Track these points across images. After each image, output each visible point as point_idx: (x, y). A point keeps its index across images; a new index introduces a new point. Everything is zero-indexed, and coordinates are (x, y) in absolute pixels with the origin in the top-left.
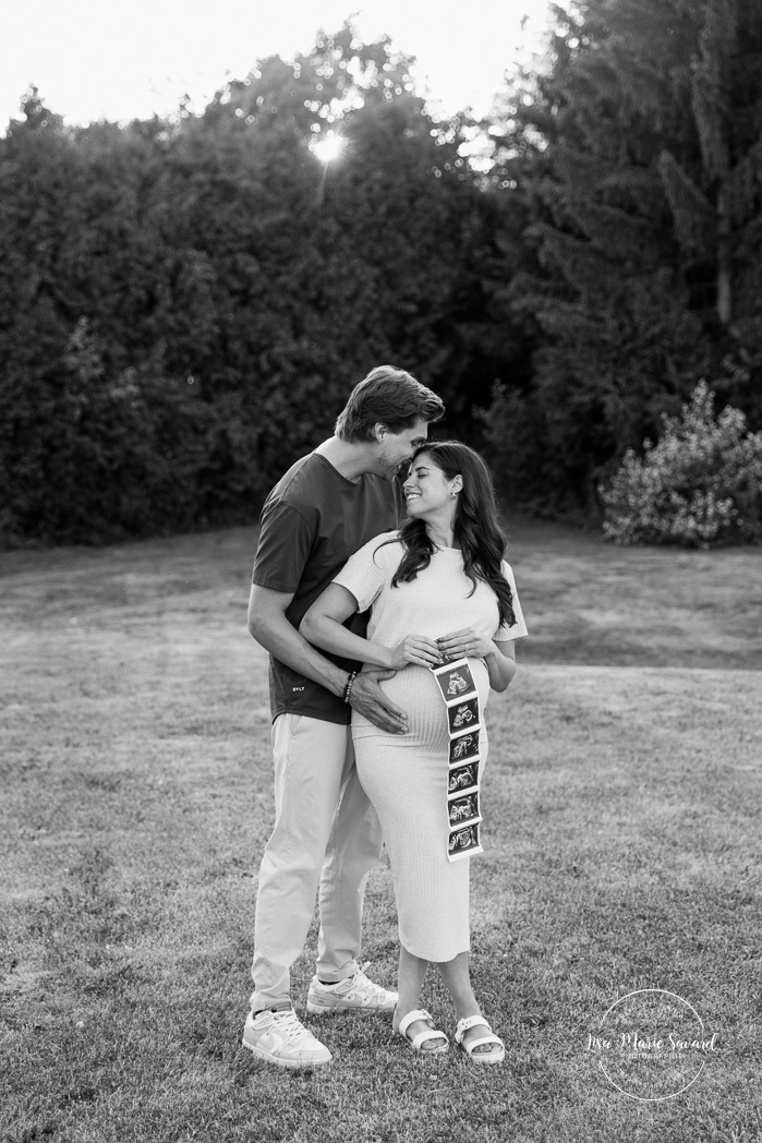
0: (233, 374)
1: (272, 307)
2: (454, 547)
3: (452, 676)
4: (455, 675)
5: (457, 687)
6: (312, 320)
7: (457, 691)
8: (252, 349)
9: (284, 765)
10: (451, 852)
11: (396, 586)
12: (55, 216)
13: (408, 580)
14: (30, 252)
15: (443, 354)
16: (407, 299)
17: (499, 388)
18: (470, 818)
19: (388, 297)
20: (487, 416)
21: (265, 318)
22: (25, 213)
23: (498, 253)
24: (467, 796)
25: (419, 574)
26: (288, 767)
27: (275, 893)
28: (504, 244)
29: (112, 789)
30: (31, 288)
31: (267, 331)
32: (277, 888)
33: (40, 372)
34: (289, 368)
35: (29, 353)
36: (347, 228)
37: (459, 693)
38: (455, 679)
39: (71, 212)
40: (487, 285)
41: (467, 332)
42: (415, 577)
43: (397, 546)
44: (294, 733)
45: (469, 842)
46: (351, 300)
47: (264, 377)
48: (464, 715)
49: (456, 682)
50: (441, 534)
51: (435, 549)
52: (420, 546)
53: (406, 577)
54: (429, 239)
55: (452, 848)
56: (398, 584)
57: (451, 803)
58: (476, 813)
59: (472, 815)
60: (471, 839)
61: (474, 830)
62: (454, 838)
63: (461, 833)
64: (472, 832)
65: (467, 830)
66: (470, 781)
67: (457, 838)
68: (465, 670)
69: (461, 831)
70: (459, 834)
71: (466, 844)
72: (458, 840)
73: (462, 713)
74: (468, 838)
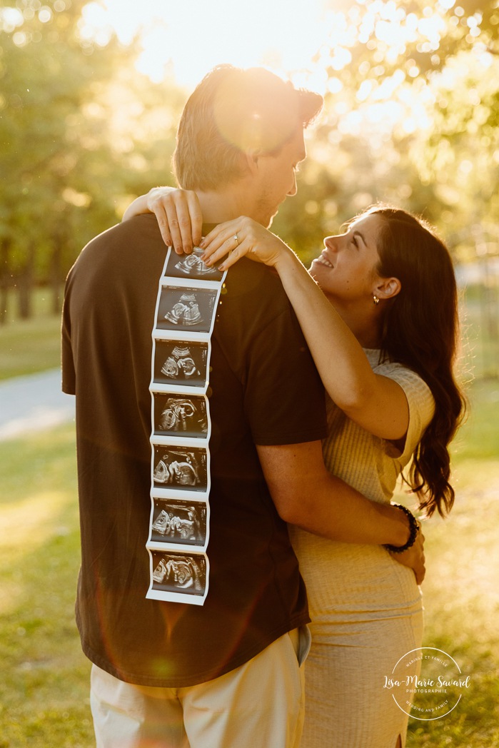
3: (184, 297)
4: (191, 298)
5: (182, 315)
7: (180, 321)
24: (189, 504)
37: (181, 325)
38: (186, 303)
45: (190, 583)
48: (181, 363)
49: (186, 308)
55: (159, 579)
58: (201, 539)
59: (193, 538)
60: (194, 580)
61: (199, 566)
62: (161, 563)
63: (175, 560)
64: (195, 568)
65: (185, 561)
66: (193, 481)
67: (168, 566)
68: (210, 297)
69: (173, 556)
70: (171, 559)
71: (184, 583)
72: (169, 570)
73: (180, 358)
74: (189, 575)
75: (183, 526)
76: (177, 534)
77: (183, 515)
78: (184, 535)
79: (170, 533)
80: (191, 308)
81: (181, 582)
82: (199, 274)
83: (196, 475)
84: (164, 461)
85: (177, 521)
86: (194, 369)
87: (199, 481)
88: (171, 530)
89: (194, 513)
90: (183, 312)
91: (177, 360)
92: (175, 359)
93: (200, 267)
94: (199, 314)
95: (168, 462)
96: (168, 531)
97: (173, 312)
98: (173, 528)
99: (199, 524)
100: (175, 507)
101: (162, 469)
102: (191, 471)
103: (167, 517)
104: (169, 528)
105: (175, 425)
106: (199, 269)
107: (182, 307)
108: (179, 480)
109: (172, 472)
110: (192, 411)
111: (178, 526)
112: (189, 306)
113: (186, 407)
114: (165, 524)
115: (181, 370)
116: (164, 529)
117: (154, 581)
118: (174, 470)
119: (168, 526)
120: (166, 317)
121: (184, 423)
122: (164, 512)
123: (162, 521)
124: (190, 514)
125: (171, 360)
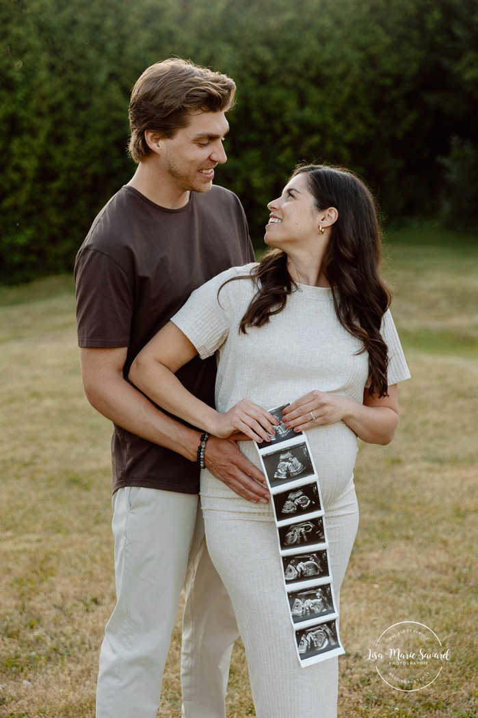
0: (254, 136)
1: (283, 85)
2: (318, 284)
3: (282, 457)
4: (288, 455)
5: (288, 470)
6: (314, 95)
8: (269, 117)
9: (122, 541)
10: (303, 656)
11: (244, 331)
12: (120, 22)
13: (258, 324)
14: (102, 50)
15: (413, 116)
16: (386, 75)
17: (455, 140)
18: (321, 614)
19: (370, 74)
20: (445, 161)
21: (278, 93)
22: (97, 21)
23: (454, 38)
24: (316, 588)
25: (271, 318)
26: (126, 545)
27: (114, 682)
28: (458, 31)
29: (86, 488)
30: (102, 77)
31: (280, 104)
32: (116, 677)
33: (111, 138)
34: (296, 130)
35: (101, 125)
36: (338, 23)
37: (290, 477)
38: (286, 460)
39: (132, 19)
40: (446, 62)
41: (431, 99)
42: (267, 321)
43: (248, 284)
44: (132, 506)
45: (326, 643)
46: (343, 77)
47: (277, 137)
48: (297, 501)
49: (288, 464)
50: (303, 270)
51: (293, 287)
52: (275, 285)
53: (256, 320)
54: (402, 29)
55: (304, 650)
56: (248, 330)
57: (293, 596)
58: (330, 608)
59: (325, 610)
60: (328, 639)
61: (331, 628)
62: (302, 638)
63: (313, 631)
64: (328, 631)
65: (320, 629)
66: (317, 571)
67: (308, 638)
68: (302, 449)
69: (311, 629)
70: (309, 632)
71: (322, 645)
72: (309, 641)
73: (296, 498)
74: (324, 638)
75: (315, 605)
76: (312, 611)
77: (313, 596)
78: (317, 610)
79: (306, 613)
80: (292, 462)
81: (320, 645)
82: (283, 436)
83: (319, 567)
84: (292, 565)
85: (309, 602)
86: (309, 501)
87: (322, 571)
88: (307, 610)
89: (321, 592)
90: (288, 468)
91: (293, 501)
92: (291, 500)
93: (280, 431)
94: (300, 464)
95: (295, 565)
96: (305, 611)
97: (279, 470)
98: (307, 609)
99: (326, 599)
100: (305, 593)
101: (291, 570)
102: (315, 566)
103: (301, 602)
104: (304, 610)
105: (297, 539)
106: (281, 433)
107: (284, 465)
108: (306, 574)
109: (299, 570)
110: (310, 528)
111: (311, 606)
112: (290, 462)
113: (306, 527)
114: (301, 608)
115: (299, 506)
116: (301, 611)
117: (300, 654)
118: (301, 569)
119: (303, 608)
120: (275, 476)
121: (305, 537)
122: (297, 600)
123: (297, 606)
124: (318, 594)
125: (288, 502)
